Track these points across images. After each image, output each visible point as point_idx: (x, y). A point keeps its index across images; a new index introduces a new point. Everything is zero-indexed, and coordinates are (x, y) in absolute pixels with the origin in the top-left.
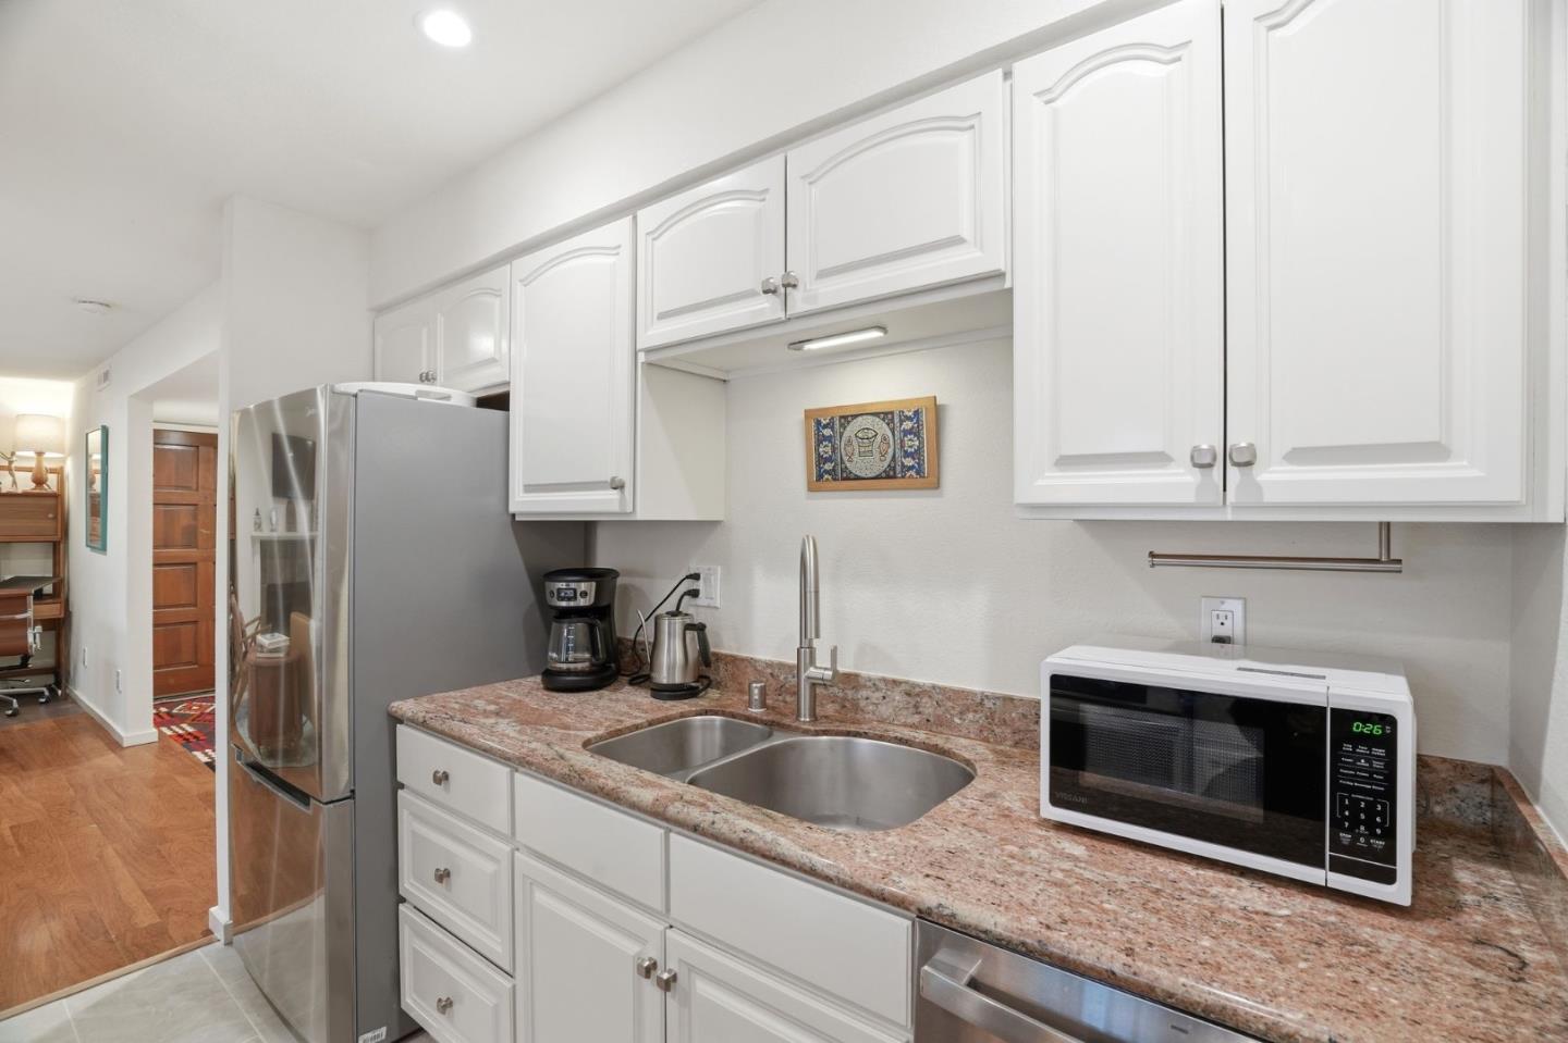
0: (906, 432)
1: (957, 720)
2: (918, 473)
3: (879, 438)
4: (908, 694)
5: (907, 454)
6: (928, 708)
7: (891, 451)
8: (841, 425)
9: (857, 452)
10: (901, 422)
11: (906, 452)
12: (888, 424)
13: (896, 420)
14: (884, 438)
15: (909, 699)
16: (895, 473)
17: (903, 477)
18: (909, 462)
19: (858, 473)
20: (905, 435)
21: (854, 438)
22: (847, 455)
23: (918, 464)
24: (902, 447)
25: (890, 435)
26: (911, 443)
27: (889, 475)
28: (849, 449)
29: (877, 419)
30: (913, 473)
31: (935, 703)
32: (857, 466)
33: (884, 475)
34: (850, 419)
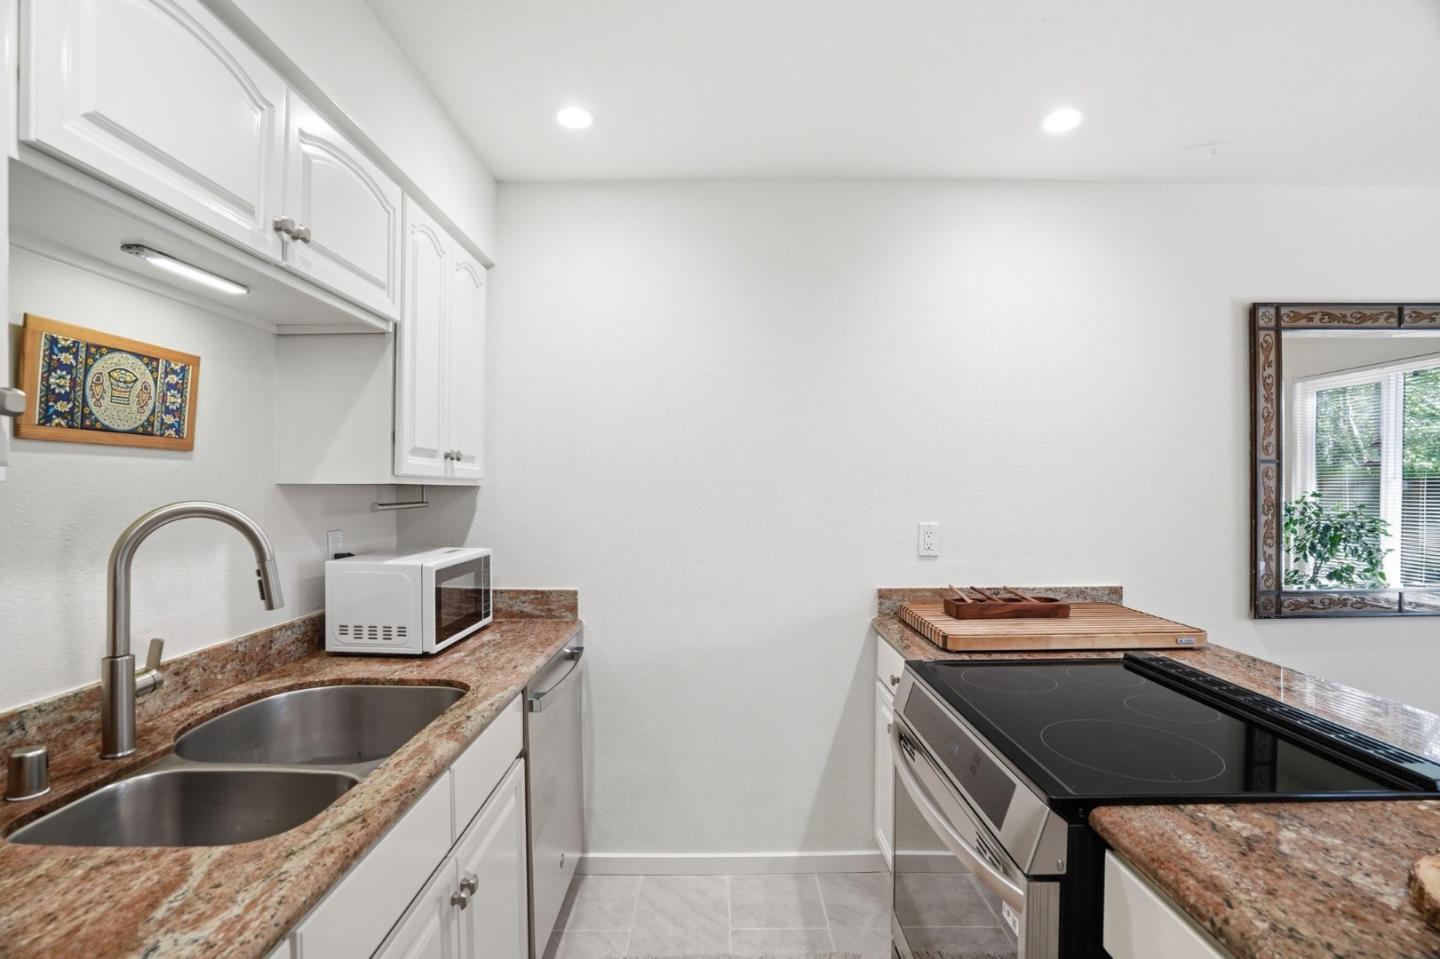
0: (170, 386)
1: (220, 677)
2: (178, 432)
3: (139, 385)
4: (177, 674)
5: (168, 411)
6: (195, 677)
7: (151, 406)
8: (88, 354)
9: (107, 396)
10: (167, 374)
11: (167, 408)
12: (152, 372)
13: (161, 369)
14: (146, 388)
15: (177, 678)
16: (153, 429)
17: (161, 435)
18: (169, 419)
19: (107, 423)
20: (168, 389)
21: (106, 378)
22: (93, 395)
23: (179, 423)
24: (164, 401)
25: (152, 383)
26: (174, 399)
27: (145, 431)
28: (98, 389)
29: (140, 363)
30: (172, 432)
31: (201, 670)
32: (105, 412)
33: (141, 430)
34: (104, 350)
